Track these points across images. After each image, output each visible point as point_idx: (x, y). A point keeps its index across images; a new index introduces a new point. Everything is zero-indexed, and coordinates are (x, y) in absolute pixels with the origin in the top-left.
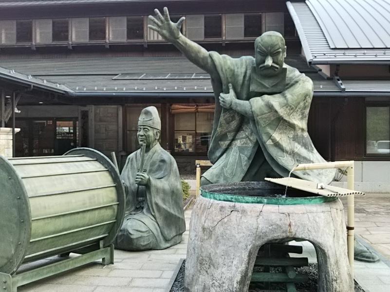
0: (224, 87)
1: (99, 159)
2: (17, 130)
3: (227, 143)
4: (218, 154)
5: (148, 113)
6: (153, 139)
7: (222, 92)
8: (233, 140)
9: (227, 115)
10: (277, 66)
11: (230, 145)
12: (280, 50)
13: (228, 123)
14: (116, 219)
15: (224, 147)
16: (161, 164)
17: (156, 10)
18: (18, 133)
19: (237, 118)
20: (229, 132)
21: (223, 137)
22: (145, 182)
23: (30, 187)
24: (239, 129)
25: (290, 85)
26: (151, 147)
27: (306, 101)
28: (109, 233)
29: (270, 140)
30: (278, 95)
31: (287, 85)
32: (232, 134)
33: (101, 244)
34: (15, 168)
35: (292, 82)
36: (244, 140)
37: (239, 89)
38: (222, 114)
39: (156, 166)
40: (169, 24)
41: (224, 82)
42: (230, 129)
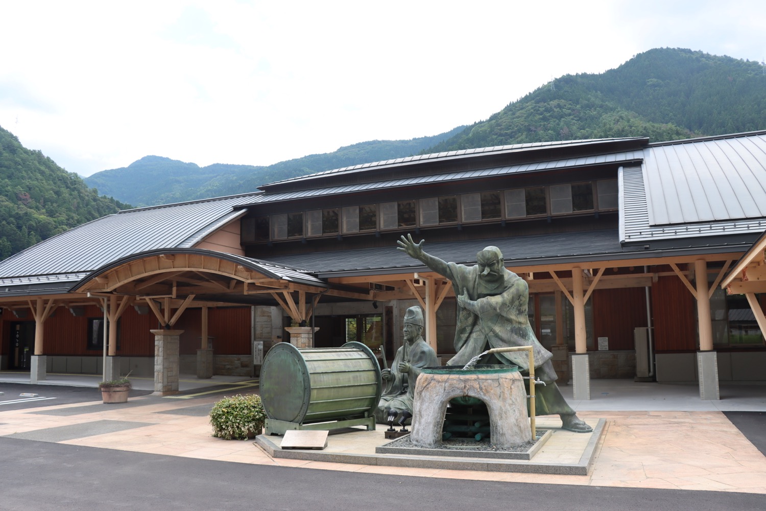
0: (460, 290)
1: (364, 350)
2: (317, 329)
3: (466, 335)
4: (460, 345)
5: (411, 312)
6: (416, 334)
7: (459, 294)
8: (471, 333)
9: (465, 313)
10: (496, 274)
11: (468, 337)
12: (495, 261)
13: (466, 319)
14: (376, 395)
15: (464, 339)
16: (422, 355)
17: (402, 236)
18: (317, 332)
19: (472, 315)
20: (467, 326)
21: (463, 331)
22: (407, 370)
23: (310, 367)
24: (474, 324)
25: (508, 287)
26: (414, 340)
27: (521, 300)
28: (371, 406)
29: (491, 333)
30: (498, 296)
31: (506, 287)
32: (470, 328)
33: (366, 414)
34: (302, 354)
35: (510, 285)
36: (478, 332)
37: (471, 291)
38: (461, 312)
39: (417, 357)
40: (413, 246)
41: (460, 287)
42: (468, 324)
